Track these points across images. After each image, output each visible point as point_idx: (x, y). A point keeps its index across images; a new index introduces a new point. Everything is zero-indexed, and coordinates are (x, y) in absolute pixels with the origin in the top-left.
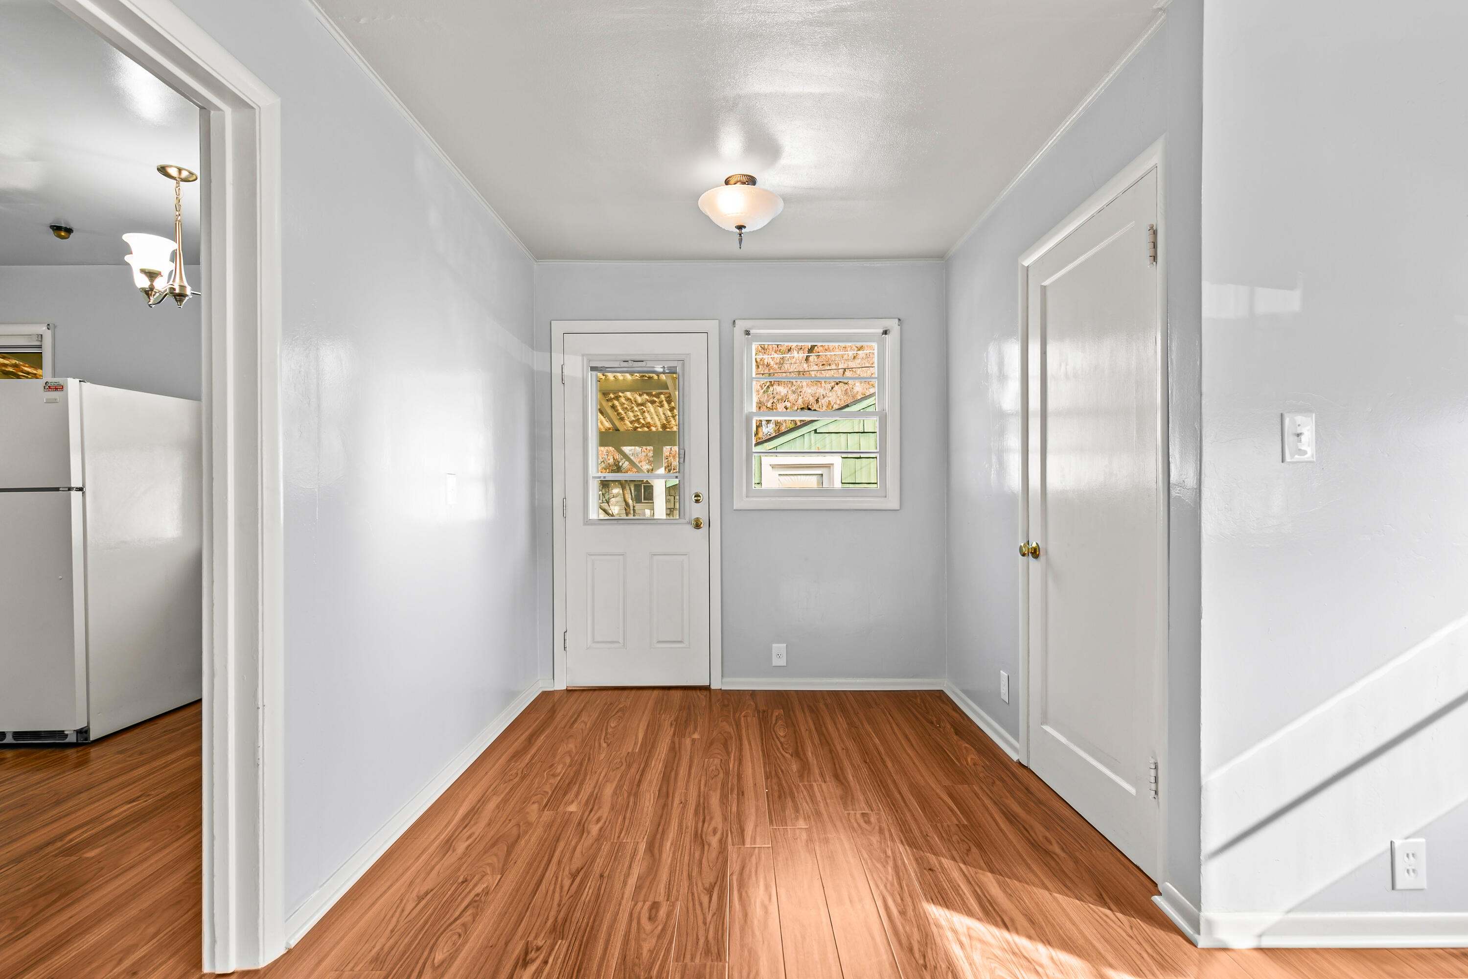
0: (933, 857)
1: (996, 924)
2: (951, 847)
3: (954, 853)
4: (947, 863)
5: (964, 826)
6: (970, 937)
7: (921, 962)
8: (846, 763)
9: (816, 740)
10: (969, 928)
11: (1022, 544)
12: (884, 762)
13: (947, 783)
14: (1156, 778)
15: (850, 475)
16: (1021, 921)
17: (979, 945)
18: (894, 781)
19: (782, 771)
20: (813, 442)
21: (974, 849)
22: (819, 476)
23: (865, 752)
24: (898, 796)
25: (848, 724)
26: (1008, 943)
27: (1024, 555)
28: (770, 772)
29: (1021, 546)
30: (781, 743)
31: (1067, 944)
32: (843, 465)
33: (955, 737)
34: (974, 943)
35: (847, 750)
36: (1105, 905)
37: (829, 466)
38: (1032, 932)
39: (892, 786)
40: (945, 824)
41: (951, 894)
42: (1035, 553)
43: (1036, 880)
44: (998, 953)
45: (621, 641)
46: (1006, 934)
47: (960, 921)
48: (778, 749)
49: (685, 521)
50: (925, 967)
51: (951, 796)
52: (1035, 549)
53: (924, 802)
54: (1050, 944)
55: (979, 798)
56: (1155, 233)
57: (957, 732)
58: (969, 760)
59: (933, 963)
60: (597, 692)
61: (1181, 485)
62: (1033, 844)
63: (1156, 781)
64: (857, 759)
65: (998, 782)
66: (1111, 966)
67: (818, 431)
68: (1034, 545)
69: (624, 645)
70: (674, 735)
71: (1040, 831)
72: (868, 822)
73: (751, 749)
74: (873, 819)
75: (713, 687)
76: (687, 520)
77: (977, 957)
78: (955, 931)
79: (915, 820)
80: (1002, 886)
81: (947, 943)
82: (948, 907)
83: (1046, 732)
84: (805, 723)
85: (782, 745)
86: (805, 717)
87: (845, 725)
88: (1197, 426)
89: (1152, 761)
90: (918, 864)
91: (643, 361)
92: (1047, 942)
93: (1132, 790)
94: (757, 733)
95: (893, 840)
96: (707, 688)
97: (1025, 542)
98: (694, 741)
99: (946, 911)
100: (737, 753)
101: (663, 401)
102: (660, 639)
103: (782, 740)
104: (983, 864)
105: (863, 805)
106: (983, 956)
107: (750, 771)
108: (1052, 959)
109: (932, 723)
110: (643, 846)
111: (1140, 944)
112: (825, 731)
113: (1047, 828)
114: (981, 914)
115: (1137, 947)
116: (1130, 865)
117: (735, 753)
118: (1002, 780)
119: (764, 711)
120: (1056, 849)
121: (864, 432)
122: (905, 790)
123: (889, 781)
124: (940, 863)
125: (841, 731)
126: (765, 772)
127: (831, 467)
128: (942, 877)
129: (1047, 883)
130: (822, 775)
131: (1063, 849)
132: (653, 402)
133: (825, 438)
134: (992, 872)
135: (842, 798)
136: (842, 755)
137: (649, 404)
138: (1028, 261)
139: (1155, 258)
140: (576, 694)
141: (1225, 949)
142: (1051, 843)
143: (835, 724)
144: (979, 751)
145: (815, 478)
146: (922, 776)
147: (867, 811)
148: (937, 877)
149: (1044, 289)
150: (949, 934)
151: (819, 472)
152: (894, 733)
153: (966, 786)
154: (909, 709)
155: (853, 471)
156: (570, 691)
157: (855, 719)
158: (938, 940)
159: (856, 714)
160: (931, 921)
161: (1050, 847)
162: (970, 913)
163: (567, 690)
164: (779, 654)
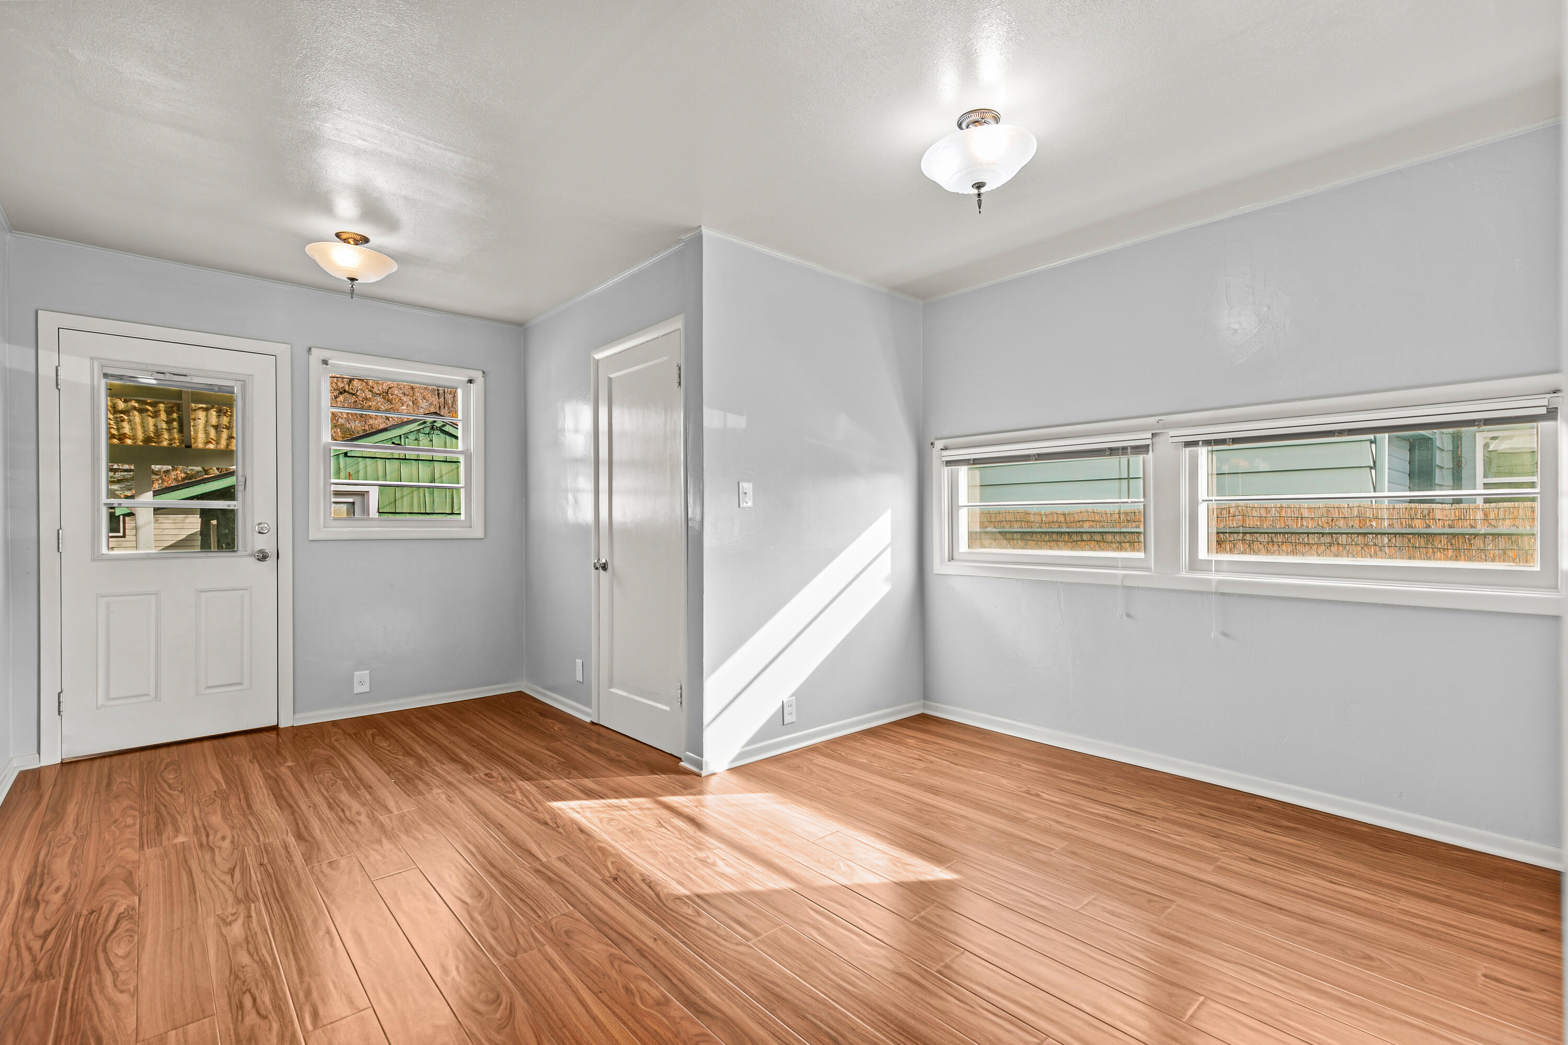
0: (547, 781)
1: (596, 799)
2: (557, 774)
3: (561, 776)
4: (556, 781)
5: (564, 762)
6: (582, 808)
7: (555, 826)
8: (457, 750)
9: (422, 742)
10: (580, 805)
11: (596, 561)
12: (489, 743)
13: (542, 743)
14: (681, 694)
15: (389, 504)
16: (610, 793)
17: (588, 810)
18: (503, 752)
19: (400, 767)
20: (342, 466)
21: (573, 771)
22: (351, 505)
23: (471, 741)
24: (509, 758)
25: (446, 727)
26: (605, 803)
27: (597, 569)
28: (389, 770)
29: (595, 563)
30: (388, 750)
31: (637, 794)
32: (381, 493)
33: (541, 718)
34: (584, 810)
35: (454, 743)
36: (655, 774)
37: (363, 494)
38: (617, 795)
39: (502, 755)
40: (549, 765)
41: (565, 794)
42: (604, 567)
43: (615, 774)
44: (601, 809)
45: (152, 694)
46: (603, 801)
47: (574, 804)
48: (387, 755)
49: (246, 553)
50: (558, 827)
51: (548, 749)
52: (604, 564)
53: (531, 758)
54: (628, 797)
55: (570, 747)
56: (680, 369)
57: (541, 715)
58: (556, 728)
59: (562, 824)
60: (97, 762)
61: (693, 519)
62: (611, 760)
63: (681, 697)
64: (466, 746)
65: (579, 736)
66: (661, 796)
67: (348, 455)
68: (604, 561)
69: (156, 697)
70: (261, 768)
71: (613, 753)
72: (492, 777)
73: (359, 760)
74: (495, 774)
75: (281, 726)
76: (249, 551)
77: (588, 814)
78: (572, 809)
79: (528, 768)
80: (596, 783)
81: (568, 814)
82: (564, 800)
83: (612, 692)
84: (405, 735)
85: (390, 752)
86: (403, 731)
87: (444, 728)
88: (701, 486)
89: (679, 684)
90: (537, 787)
91: (186, 376)
92: (627, 797)
93: (667, 708)
94: (358, 749)
95: (513, 781)
96: (275, 728)
97: (597, 559)
98: (290, 768)
99: (564, 802)
100: (346, 765)
101: (160, 411)
102: (211, 684)
103: (388, 748)
104: (580, 776)
105: (483, 769)
106: (591, 813)
107: (368, 774)
108: (630, 802)
109: (520, 713)
110: (291, 840)
111: (674, 783)
112: (426, 734)
113: (617, 751)
114: (585, 797)
115: (673, 785)
116: (667, 755)
117: (344, 766)
118: (582, 734)
119: (356, 734)
120: (624, 758)
121: (405, 459)
122: (513, 754)
123: (498, 753)
124: (552, 783)
125: (442, 732)
126: (385, 771)
127: (366, 495)
128: (555, 789)
129: (621, 773)
130: (439, 761)
131: (628, 758)
132: (141, 411)
133: (358, 463)
134: (587, 778)
135: (464, 770)
136: (451, 746)
137: (136, 413)
138: (599, 356)
139: (680, 384)
140: (82, 768)
141: (714, 774)
142: (620, 756)
143: (434, 729)
144: (561, 722)
145: (344, 507)
146: (523, 744)
147: (488, 771)
148: (552, 790)
149: (610, 380)
150: (569, 811)
151: (351, 500)
152: (491, 725)
153: (558, 743)
154: (498, 708)
155: (393, 500)
156: (65, 765)
157: (451, 722)
158: (563, 815)
159: (451, 719)
160: (555, 809)
161: (621, 759)
162: (579, 799)
163: (62, 764)
164: (362, 682)
